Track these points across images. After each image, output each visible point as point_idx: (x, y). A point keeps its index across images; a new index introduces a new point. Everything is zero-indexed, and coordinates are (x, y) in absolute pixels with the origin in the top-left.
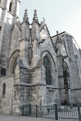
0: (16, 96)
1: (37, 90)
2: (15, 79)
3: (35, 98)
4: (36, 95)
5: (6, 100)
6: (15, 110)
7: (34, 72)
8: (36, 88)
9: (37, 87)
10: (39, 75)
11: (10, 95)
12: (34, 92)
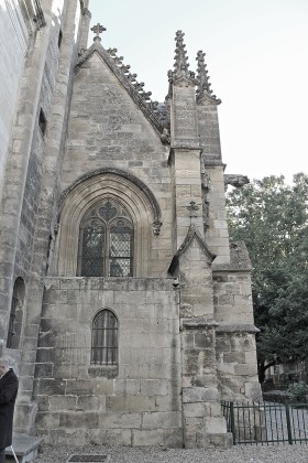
0: (201, 369)
1: (238, 349)
2: (185, 300)
3: (227, 377)
4: (235, 367)
5: (131, 388)
6: (201, 426)
7: (224, 285)
8: (232, 342)
9: (237, 340)
10: (246, 297)
11: (159, 366)
12: (222, 355)
